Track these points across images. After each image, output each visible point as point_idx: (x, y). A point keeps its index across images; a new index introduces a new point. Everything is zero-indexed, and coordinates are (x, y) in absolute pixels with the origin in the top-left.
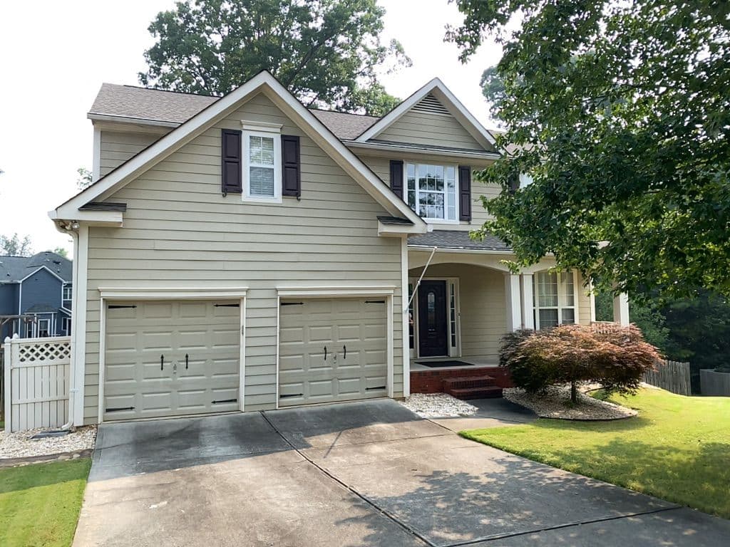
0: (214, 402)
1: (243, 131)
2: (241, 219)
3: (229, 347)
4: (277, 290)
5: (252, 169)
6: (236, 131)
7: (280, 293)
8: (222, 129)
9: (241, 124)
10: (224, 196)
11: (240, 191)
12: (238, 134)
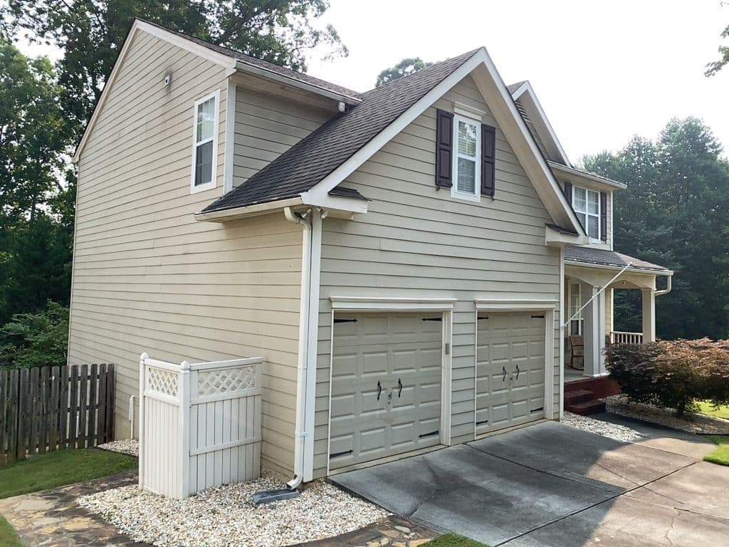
0: (421, 436)
1: (455, 115)
2: (449, 218)
3: (431, 369)
4: (475, 302)
5: (460, 159)
6: (448, 113)
7: (478, 306)
8: (438, 109)
9: (453, 106)
10: (438, 190)
11: (450, 185)
12: (450, 117)
